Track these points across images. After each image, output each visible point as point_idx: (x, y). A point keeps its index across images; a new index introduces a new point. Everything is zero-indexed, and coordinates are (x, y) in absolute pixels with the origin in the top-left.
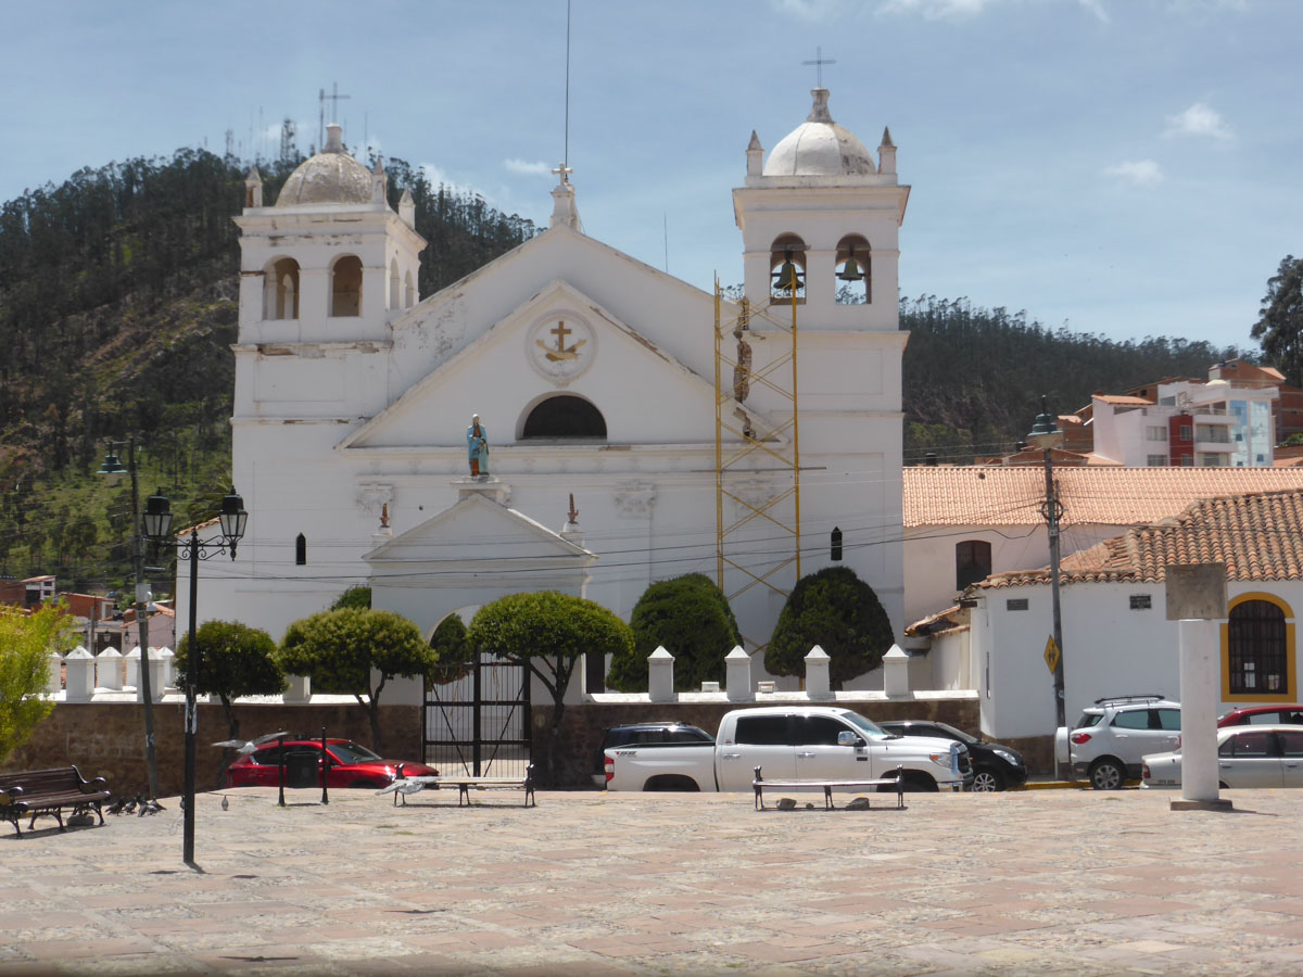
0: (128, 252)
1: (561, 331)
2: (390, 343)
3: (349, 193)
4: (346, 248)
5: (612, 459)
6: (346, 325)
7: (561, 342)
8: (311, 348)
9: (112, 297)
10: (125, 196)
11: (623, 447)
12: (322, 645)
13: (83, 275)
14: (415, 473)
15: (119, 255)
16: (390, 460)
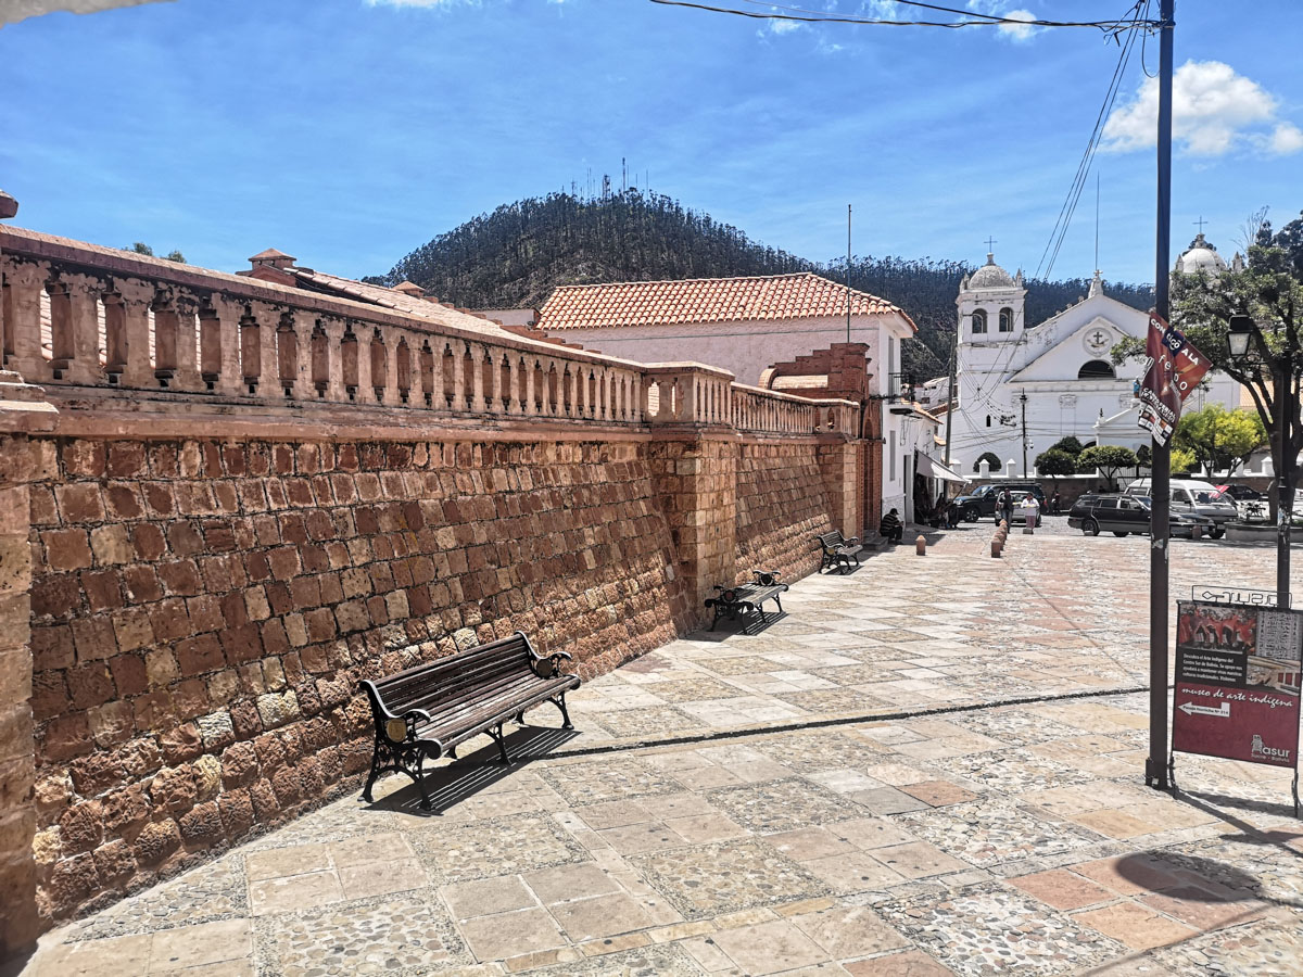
0: (530, 250)
1: (1098, 336)
2: (1026, 341)
3: (1004, 283)
4: (1007, 305)
5: (1119, 385)
6: (1005, 335)
7: (1098, 341)
8: (994, 344)
9: (525, 275)
10: (525, 220)
11: (1120, 380)
12: (1104, 458)
13: (508, 263)
14: (1036, 391)
15: (526, 252)
16: (1028, 387)
